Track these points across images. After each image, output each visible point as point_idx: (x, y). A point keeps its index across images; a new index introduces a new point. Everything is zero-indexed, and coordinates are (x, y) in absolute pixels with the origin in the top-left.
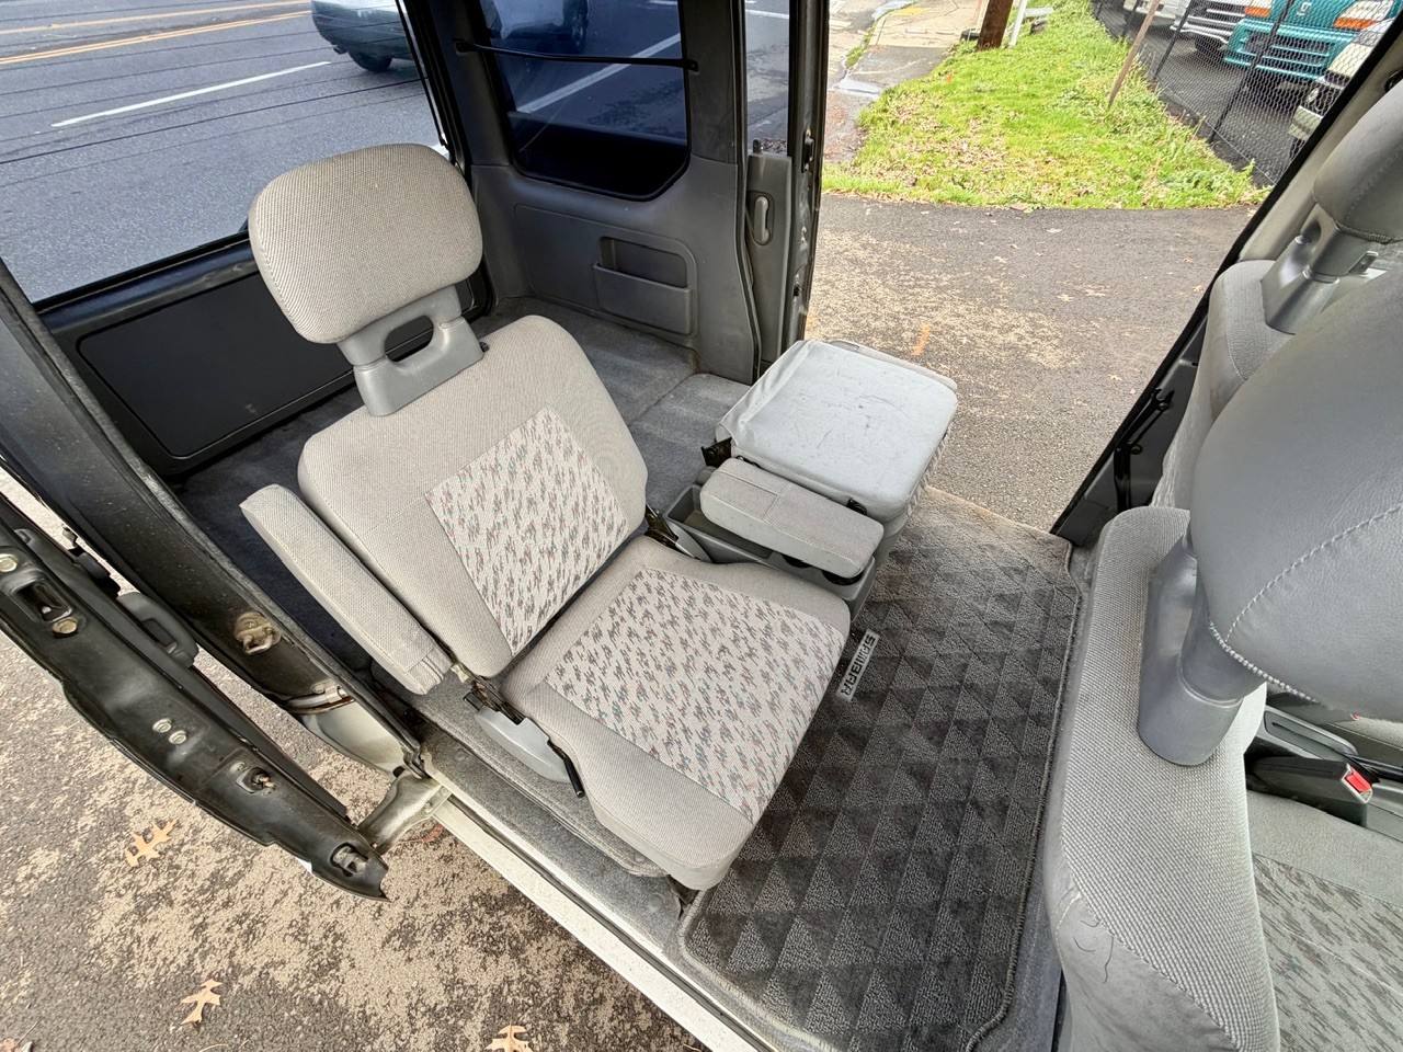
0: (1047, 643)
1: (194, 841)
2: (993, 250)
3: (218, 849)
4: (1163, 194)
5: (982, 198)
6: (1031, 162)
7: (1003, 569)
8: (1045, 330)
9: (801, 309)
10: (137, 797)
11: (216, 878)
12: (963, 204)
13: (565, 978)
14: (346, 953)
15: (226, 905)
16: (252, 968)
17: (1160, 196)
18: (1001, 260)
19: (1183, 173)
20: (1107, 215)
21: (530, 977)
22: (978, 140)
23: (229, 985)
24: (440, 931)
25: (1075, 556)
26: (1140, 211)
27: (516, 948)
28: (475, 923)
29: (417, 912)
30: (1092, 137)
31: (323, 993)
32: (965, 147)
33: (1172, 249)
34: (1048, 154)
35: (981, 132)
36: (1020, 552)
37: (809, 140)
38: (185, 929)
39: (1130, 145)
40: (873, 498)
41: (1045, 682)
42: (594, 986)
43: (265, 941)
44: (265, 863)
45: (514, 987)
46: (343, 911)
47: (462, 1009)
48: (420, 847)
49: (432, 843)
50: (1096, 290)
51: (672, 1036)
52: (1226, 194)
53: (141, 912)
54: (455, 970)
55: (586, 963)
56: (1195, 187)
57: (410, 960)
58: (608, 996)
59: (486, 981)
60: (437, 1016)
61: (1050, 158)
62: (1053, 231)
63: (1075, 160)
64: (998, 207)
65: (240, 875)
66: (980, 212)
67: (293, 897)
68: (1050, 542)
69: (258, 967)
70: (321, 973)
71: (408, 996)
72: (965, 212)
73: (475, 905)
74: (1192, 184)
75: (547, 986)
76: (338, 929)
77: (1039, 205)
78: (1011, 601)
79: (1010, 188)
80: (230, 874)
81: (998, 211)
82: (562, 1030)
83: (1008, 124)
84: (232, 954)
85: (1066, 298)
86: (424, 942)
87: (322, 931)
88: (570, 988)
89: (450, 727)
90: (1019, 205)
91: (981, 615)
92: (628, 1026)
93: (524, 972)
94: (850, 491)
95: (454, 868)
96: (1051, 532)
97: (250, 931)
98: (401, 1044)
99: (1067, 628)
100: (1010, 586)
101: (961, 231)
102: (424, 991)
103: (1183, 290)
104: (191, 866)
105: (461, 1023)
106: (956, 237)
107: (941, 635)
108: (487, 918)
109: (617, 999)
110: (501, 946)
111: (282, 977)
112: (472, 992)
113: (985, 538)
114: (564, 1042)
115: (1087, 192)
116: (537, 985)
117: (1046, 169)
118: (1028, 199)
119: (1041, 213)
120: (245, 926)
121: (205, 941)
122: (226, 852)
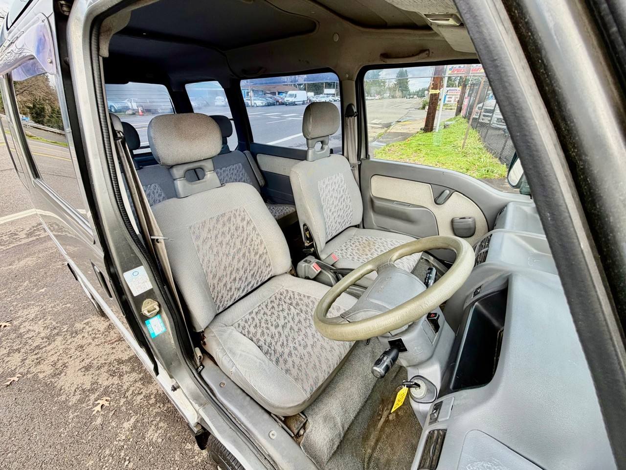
1: (36, 337)
3: (43, 339)
4: (475, 174)
6: (430, 165)
10: (27, 323)
11: (38, 347)
13: (132, 386)
14: (65, 371)
15: (36, 354)
16: (34, 372)
19: (484, 168)
21: (121, 384)
22: (414, 158)
23: (23, 376)
24: (99, 368)
27: (121, 375)
28: (112, 367)
29: (95, 362)
30: (455, 158)
31: (51, 381)
35: (416, 156)
38: (19, 360)
39: (468, 160)
42: (141, 389)
43: (42, 366)
44: (55, 344)
45: (114, 386)
46: (72, 359)
47: (92, 390)
51: (159, 407)
52: (498, 174)
53: (8, 354)
54: (98, 379)
55: (142, 382)
57: (85, 375)
58: (144, 393)
59: (106, 383)
60: (84, 392)
61: (438, 163)
63: (446, 164)
65: (45, 346)
67: (58, 354)
69: (35, 373)
70: (54, 375)
71: (78, 385)
73: (115, 361)
74: (487, 171)
75: (125, 387)
76: (66, 365)
80: (42, 346)
82: (123, 400)
83: (426, 154)
84: (30, 368)
86: (92, 371)
87: (61, 364)
88: (132, 389)
92: (146, 402)
93: (120, 382)
95: (114, 351)
97: (39, 362)
98: (67, 398)
102: (84, 384)
104: (32, 343)
105: (90, 395)
108: (117, 366)
109: (146, 394)
110: (116, 374)
111: (41, 376)
112: (99, 386)
114: (121, 404)
116: (122, 386)
120: (38, 361)
121: (23, 363)
122: (45, 340)
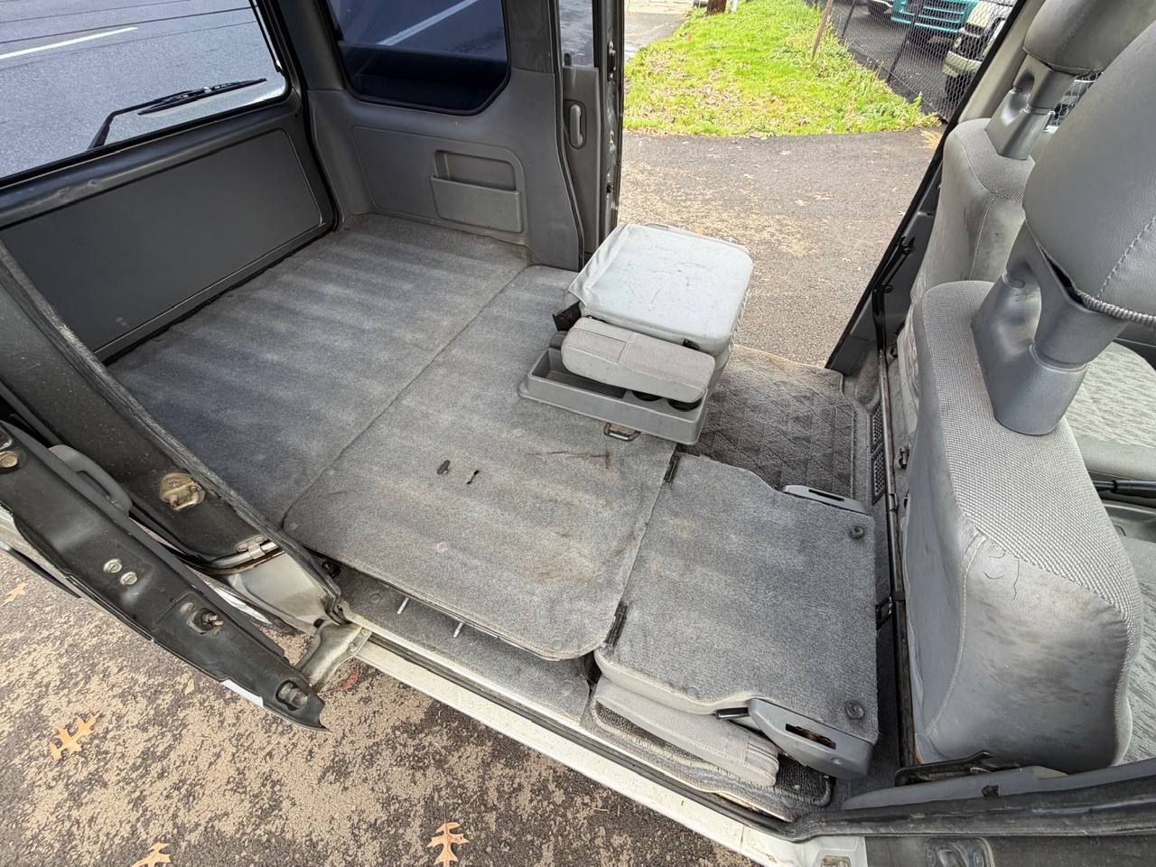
0: (837, 448)
1: (118, 727)
2: (742, 169)
3: (145, 730)
4: (860, 121)
5: (728, 130)
6: (760, 101)
7: (795, 397)
8: (790, 227)
9: (613, 205)
10: (52, 698)
11: (148, 756)
12: (714, 135)
13: (486, 777)
14: (285, 795)
15: (161, 776)
16: (197, 825)
17: (858, 123)
18: (749, 177)
19: (872, 106)
20: (824, 139)
21: (456, 782)
22: (717, 85)
23: (176, 844)
24: (370, 759)
25: (847, 383)
26: (846, 135)
27: (440, 761)
28: (400, 748)
29: (346, 748)
30: (803, 80)
31: (269, 833)
32: (709, 91)
33: (872, 162)
34: (772, 94)
35: (719, 79)
36: (806, 384)
37: (612, 51)
38: (124, 804)
39: (831, 86)
40: (704, 338)
41: (840, 476)
42: (512, 779)
43: (206, 800)
44: (194, 734)
45: (443, 793)
46: (277, 760)
47: (400, 819)
48: (340, 695)
49: (350, 690)
50: (823, 195)
51: (584, 804)
52: (904, 120)
53: (75, 799)
54: (389, 789)
55: (502, 761)
56: (882, 115)
57: (345, 789)
58: (525, 784)
59: (417, 793)
60: (379, 830)
61: (774, 97)
62: (784, 153)
63: (792, 99)
64: (740, 136)
65: (170, 748)
66: (727, 141)
67: (225, 757)
68: (826, 375)
69: (203, 822)
70: (264, 816)
71: (350, 818)
72: (717, 142)
73: (398, 733)
74: (880, 114)
75: (472, 786)
76: (275, 777)
77: (771, 133)
78: (805, 421)
79: (747, 122)
80: (161, 748)
81: (741, 139)
82: (491, 818)
83: (739, 72)
84: (175, 816)
85: (801, 203)
86: (357, 772)
87: (259, 781)
88: (492, 785)
89: (368, 569)
90: (756, 134)
91: (785, 434)
92: (545, 803)
93: (450, 779)
94: (684, 334)
95: (373, 706)
96: (826, 367)
97: (189, 794)
98: (349, 859)
99: (849, 435)
100: (803, 410)
101: (715, 157)
102: (363, 812)
103: (883, 192)
104: (120, 749)
105: (401, 831)
106: (711, 161)
107: (757, 451)
108: (410, 742)
109: (533, 785)
110: (426, 761)
111: (227, 827)
112: (407, 804)
113: (778, 377)
114: (493, 828)
115: (805, 122)
116: (463, 787)
117: (772, 107)
118: (763, 129)
119: (773, 139)
120: (183, 791)
121: (145, 810)
122: (154, 731)
